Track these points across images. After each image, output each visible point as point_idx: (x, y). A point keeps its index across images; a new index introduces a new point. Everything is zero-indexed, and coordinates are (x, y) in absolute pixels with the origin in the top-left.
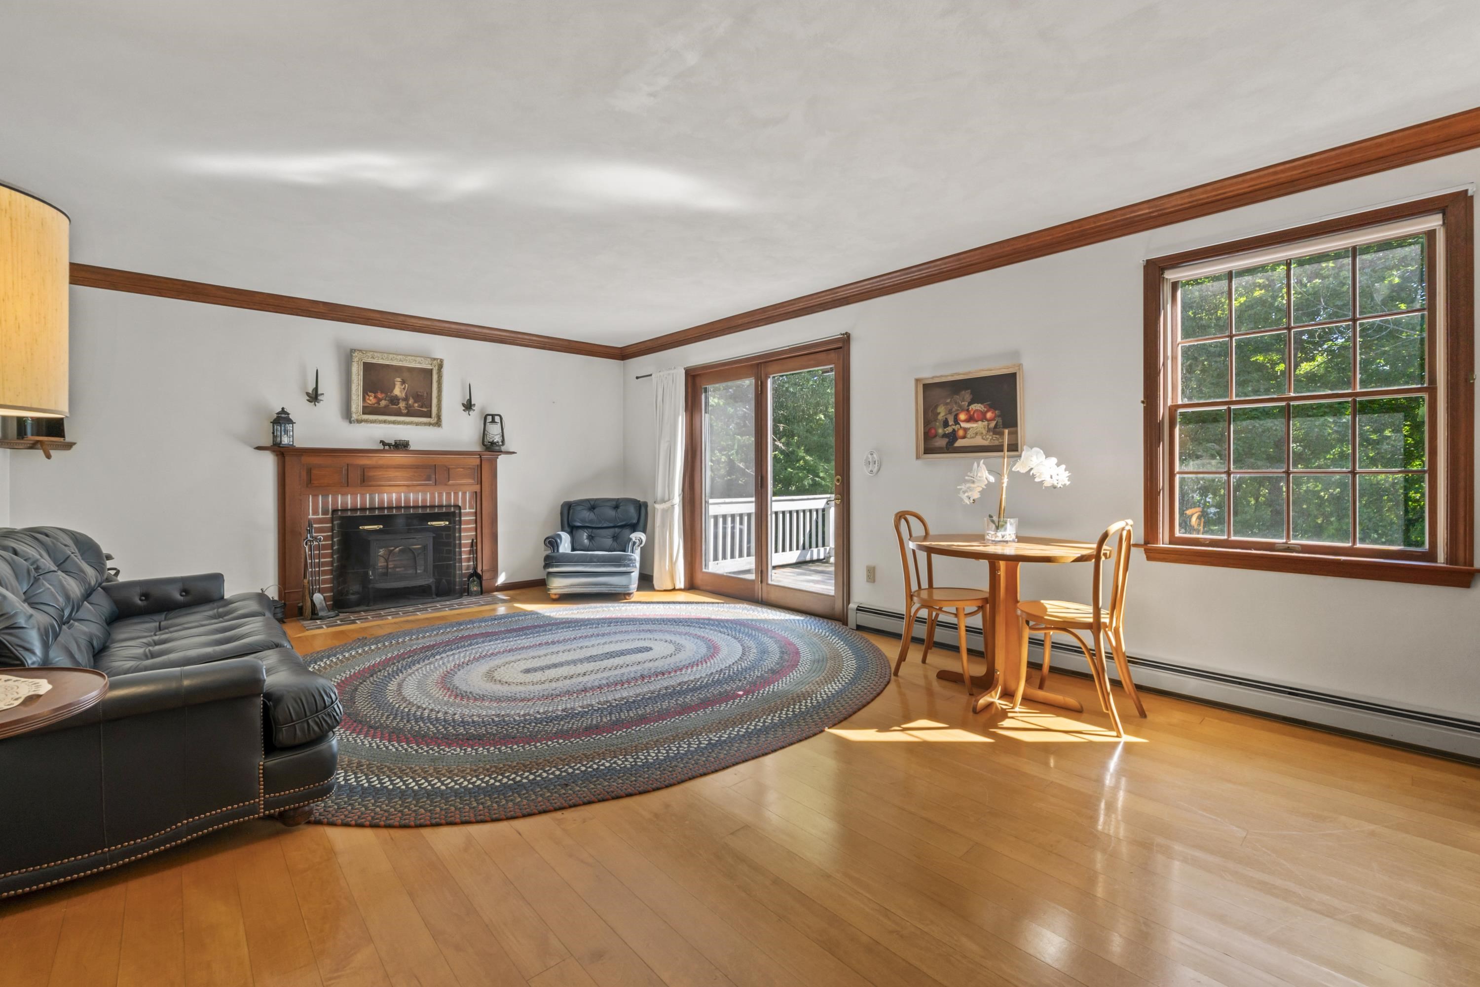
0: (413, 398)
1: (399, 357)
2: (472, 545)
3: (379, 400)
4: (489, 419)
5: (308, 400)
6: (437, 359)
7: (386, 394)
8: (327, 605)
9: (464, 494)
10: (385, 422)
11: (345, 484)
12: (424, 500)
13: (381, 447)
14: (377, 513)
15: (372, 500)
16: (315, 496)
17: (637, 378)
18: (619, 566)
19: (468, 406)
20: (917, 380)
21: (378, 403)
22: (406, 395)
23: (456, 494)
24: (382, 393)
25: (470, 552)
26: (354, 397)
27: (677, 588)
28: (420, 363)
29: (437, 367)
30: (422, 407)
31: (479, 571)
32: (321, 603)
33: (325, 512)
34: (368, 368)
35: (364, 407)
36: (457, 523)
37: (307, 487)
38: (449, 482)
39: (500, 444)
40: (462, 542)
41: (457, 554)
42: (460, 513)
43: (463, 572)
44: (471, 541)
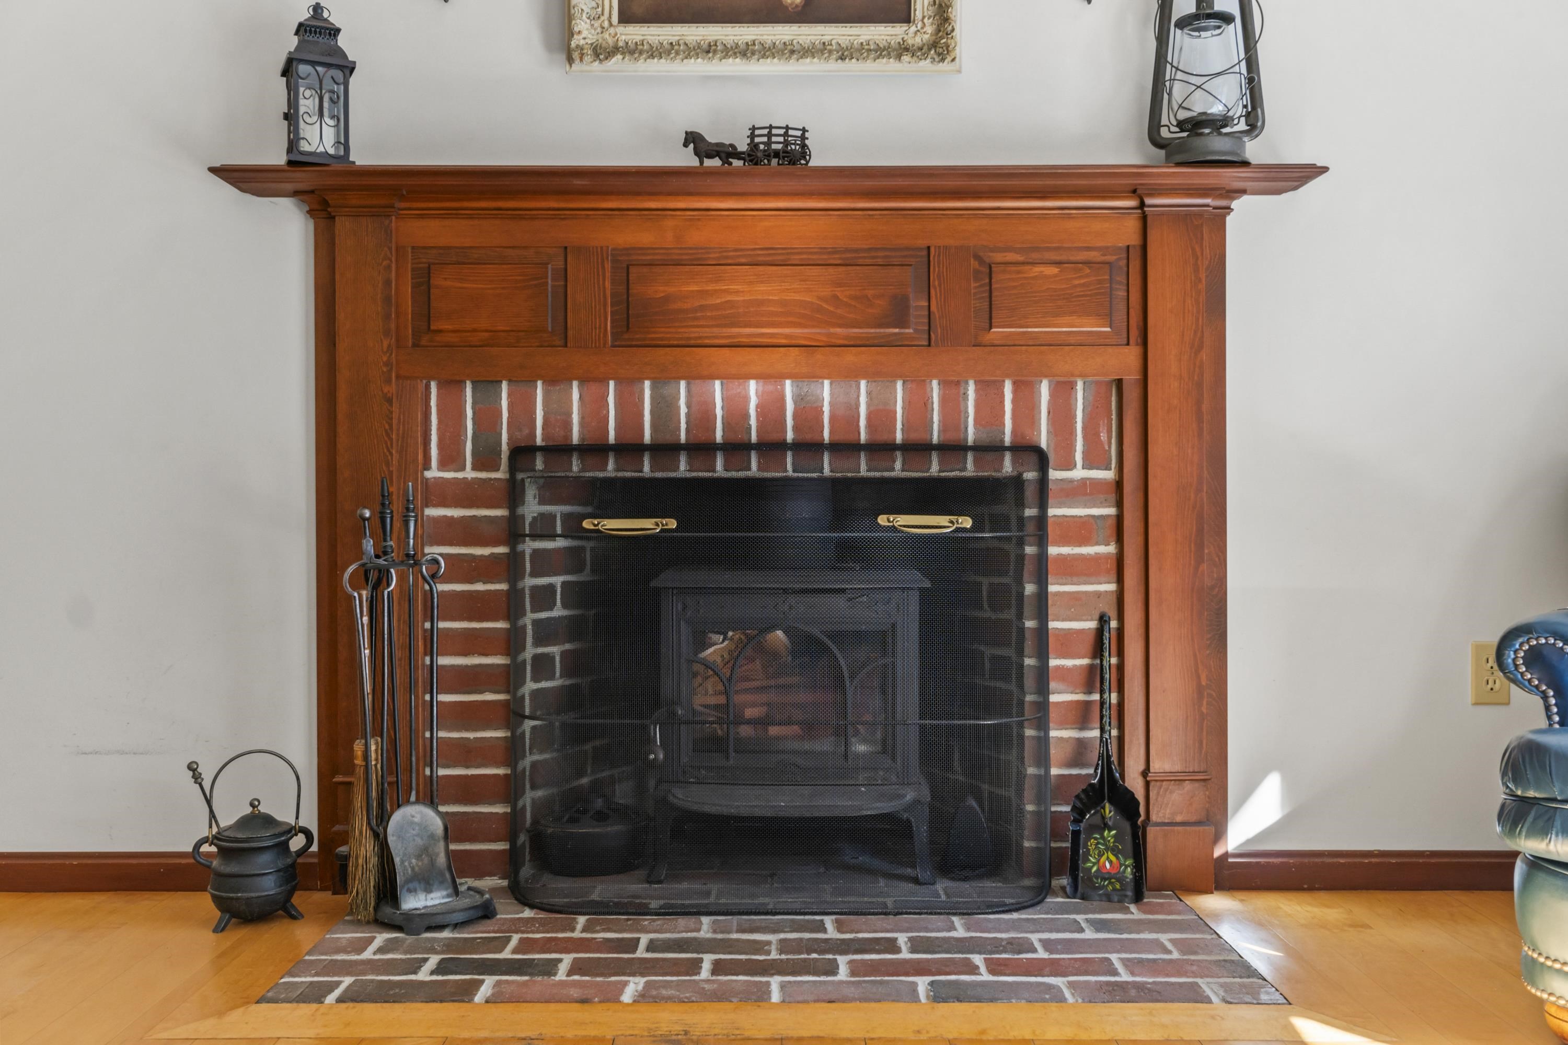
2: (1098, 649)
9: (1063, 390)
10: (709, 50)
11: (560, 334)
13: (687, 159)
14: (683, 468)
16: (451, 385)
23: (1025, 390)
31: (1134, 782)
32: (424, 851)
33: (484, 460)
36: (1030, 528)
37: (417, 344)
38: (991, 328)
39: (1242, 126)
40: (1052, 625)
41: (1029, 682)
42: (1043, 481)
43: (1054, 771)
44: (1092, 625)
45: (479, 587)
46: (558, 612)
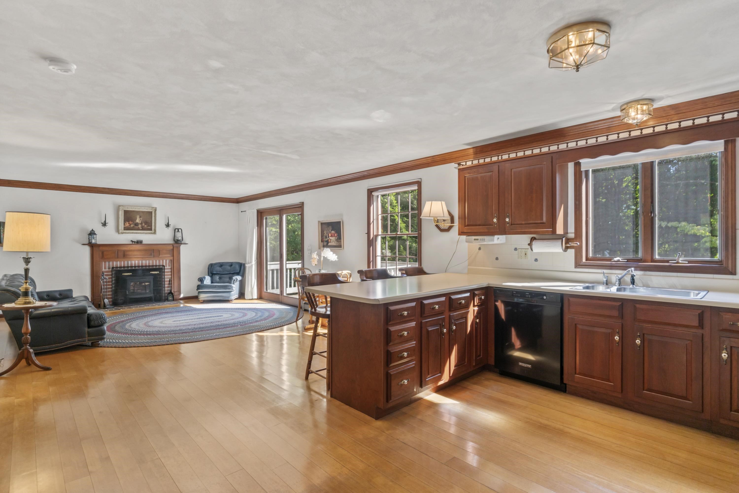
0: (144, 223)
1: (138, 208)
2: (169, 282)
3: (130, 225)
4: (177, 230)
5: (102, 226)
6: (154, 207)
7: (133, 222)
8: (110, 304)
9: (166, 261)
10: (133, 233)
11: (117, 257)
12: (149, 263)
13: (131, 243)
14: (130, 268)
15: (128, 263)
16: (105, 262)
17: (242, 212)
18: (226, 289)
19: (168, 225)
20: (319, 222)
22: (142, 222)
23: (163, 261)
25: (169, 284)
26: (120, 224)
27: (254, 298)
28: (147, 209)
29: (154, 211)
30: (148, 226)
31: (173, 292)
32: (107, 303)
33: (109, 268)
34: (126, 212)
35: (124, 227)
36: (163, 272)
37: (102, 259)
38: (159, 255)
39: (181, 240)
40: (165, 280)
41: (163, 285)
42: (164, 268)
43: (166, 292)
44: (169, 280)
45: (109, 280)
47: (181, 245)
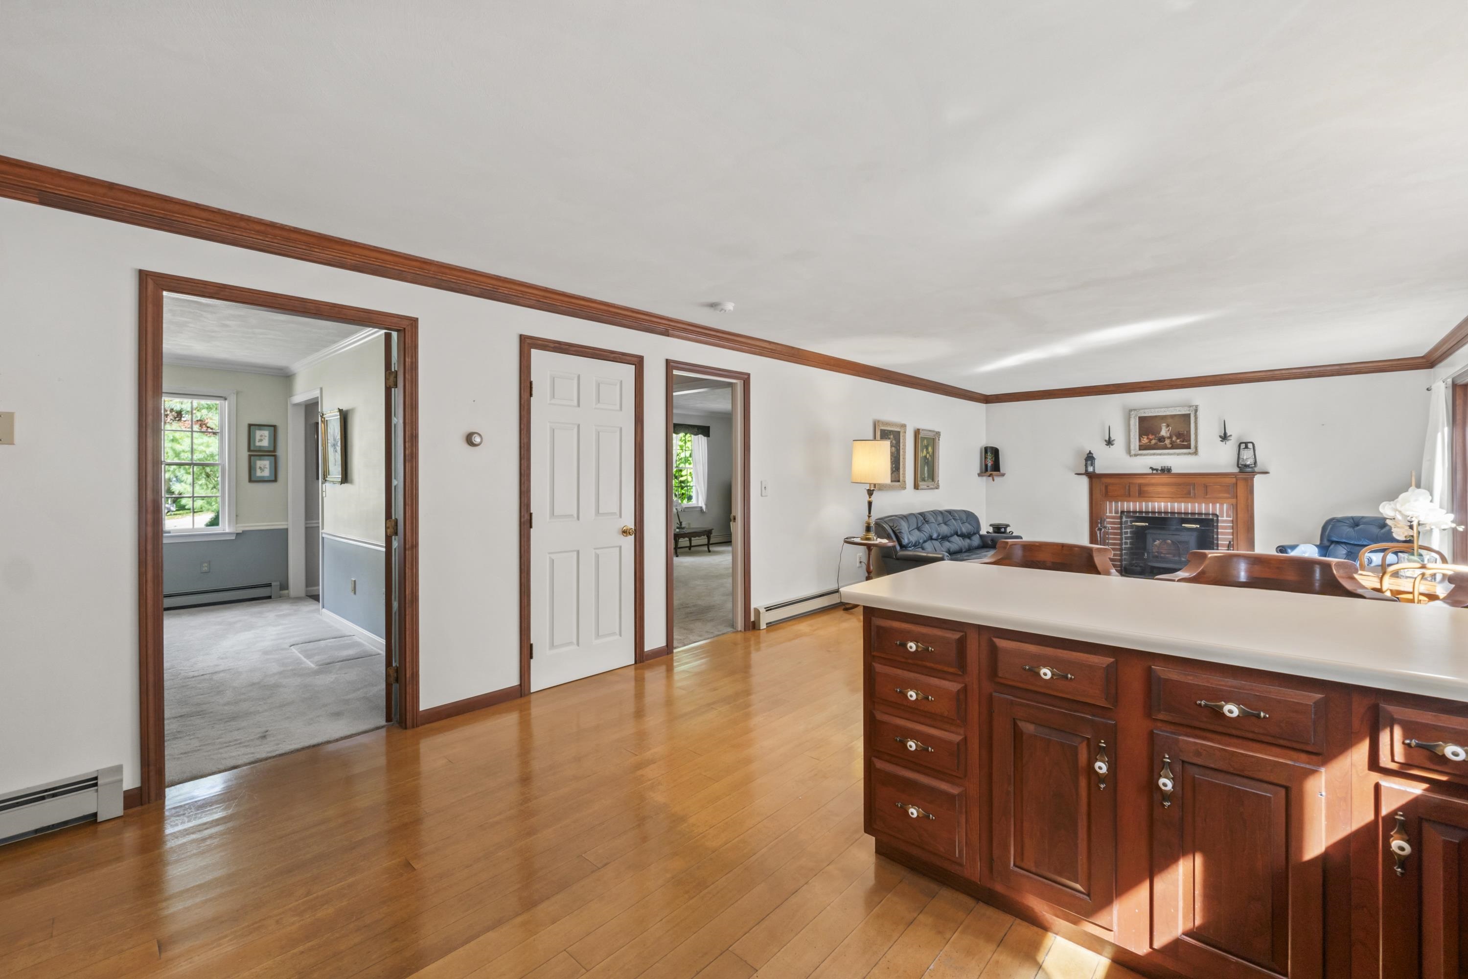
0: (1176, 436)
1: (1162, 410)
2: (1229, 546)
3: (1151, 440)
4: (1243, 446)
5: (1105, 445)
6: (1193, 406)
7: (1155, 435)
9: (1221, 506)
10: (1154, 454)
11: (1127, 496)
12: (1186, 508)
13: (1150, 471)
14: (1150, 515)
15: (1147, 507)
16: (1111, 502)
17: (1428, 389)
19: (1224, 437)
21: (1150, 442)
22: (1171, 435)
23: (1214, 505)
24: (1152, 434)
26: (1132, 440)
28: (1180, 411)
29: (1194, 412)
30: (1183, 442)
33: (1116, 512)
34: (1142, 420)
35: (1139, 446)
36: (1216, 527)
37: (1106, 497)
38: (1207, 495)
39: (1254, 466)
40: (1220, 542)
42: (1217, 520)
44: (1228, 543)
45: (1115, 531)
46: (1129, 535)
47: (1256, 476)
